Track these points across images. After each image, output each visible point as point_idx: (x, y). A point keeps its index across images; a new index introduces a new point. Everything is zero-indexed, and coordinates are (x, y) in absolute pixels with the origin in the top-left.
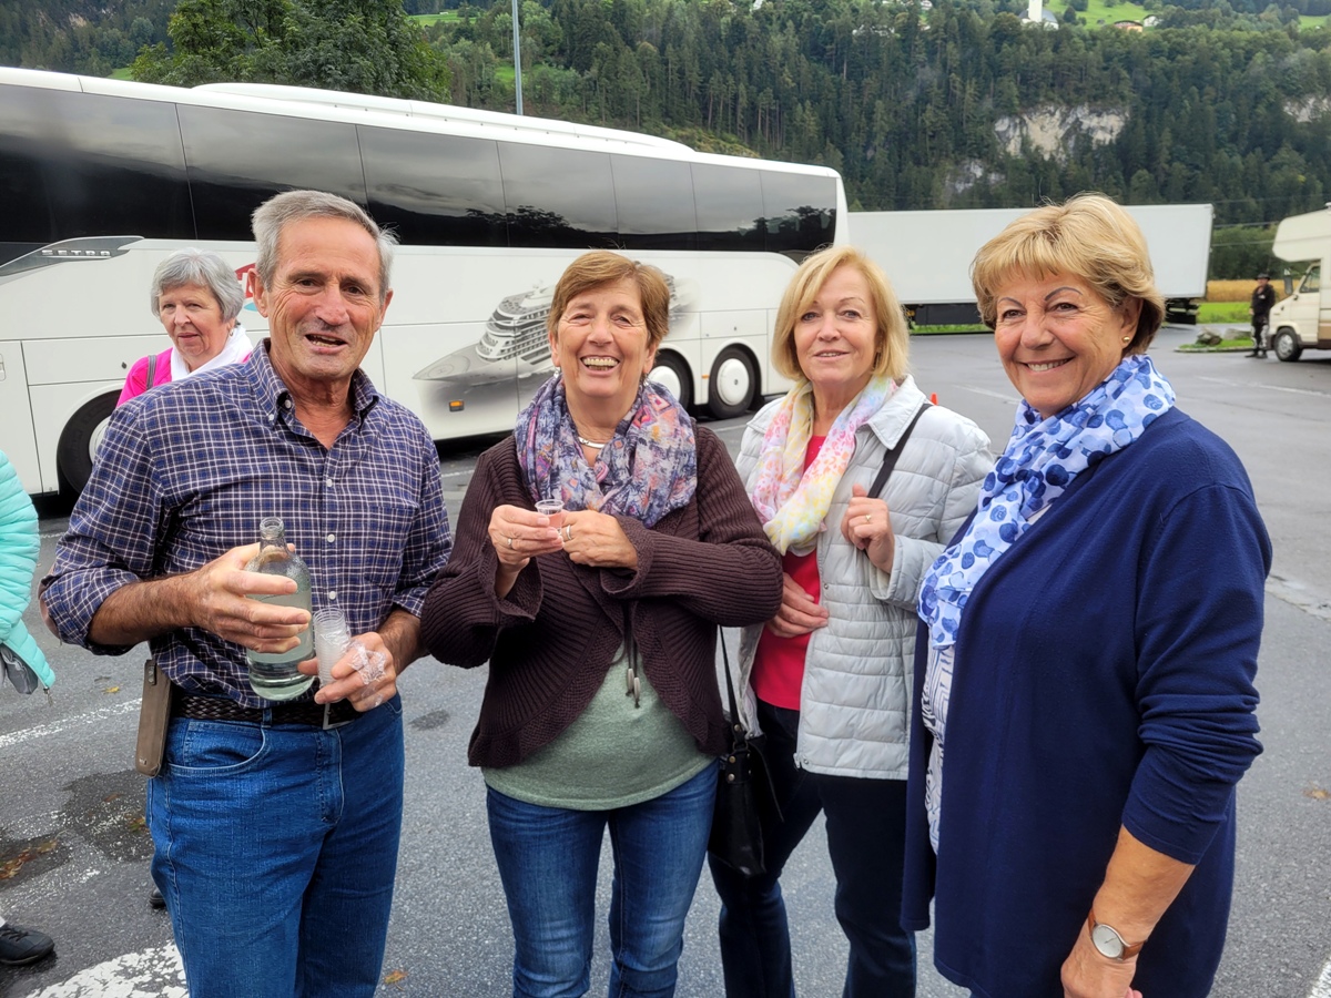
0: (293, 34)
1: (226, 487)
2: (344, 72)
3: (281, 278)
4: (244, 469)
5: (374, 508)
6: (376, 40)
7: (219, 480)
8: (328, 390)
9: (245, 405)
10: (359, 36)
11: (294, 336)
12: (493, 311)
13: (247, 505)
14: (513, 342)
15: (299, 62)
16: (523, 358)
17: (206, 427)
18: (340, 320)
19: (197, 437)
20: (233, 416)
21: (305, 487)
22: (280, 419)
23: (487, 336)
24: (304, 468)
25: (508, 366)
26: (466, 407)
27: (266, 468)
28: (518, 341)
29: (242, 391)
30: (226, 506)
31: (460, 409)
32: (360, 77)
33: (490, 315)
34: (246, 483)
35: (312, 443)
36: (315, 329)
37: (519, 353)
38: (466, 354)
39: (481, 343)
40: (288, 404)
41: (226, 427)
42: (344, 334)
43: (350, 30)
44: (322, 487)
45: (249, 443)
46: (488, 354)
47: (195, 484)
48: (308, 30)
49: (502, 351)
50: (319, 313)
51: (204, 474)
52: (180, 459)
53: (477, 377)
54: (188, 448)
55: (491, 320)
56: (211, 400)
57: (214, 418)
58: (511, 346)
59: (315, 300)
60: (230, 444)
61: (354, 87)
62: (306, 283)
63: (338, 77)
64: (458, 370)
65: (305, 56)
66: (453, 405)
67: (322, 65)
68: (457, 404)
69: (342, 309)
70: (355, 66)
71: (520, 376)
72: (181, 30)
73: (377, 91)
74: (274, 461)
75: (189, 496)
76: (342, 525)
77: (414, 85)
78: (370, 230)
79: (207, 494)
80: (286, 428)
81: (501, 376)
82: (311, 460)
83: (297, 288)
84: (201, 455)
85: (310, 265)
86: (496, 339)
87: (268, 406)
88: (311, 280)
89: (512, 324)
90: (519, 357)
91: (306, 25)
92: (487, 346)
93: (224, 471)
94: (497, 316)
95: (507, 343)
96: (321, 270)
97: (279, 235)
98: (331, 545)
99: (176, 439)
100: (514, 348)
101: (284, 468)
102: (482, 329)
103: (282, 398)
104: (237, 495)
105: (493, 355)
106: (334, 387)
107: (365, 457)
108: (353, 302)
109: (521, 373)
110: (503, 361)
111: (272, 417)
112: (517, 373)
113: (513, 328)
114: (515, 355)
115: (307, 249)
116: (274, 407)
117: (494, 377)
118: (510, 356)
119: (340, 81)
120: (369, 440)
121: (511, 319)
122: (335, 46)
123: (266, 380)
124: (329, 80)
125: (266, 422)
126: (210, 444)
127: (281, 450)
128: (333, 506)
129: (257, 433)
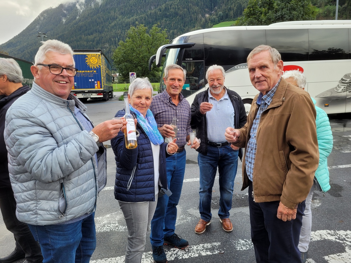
0: (276, 8)
1: (163, 112)
2: (289, 16)
3: (169, 79)
4: (165, 109)
5: (184, 116)
6: (299, 6)
7: (162, 111)
8: (175, 96)
9: (164, 100)
10: (294, 6)
11: (170, 88)
12: (341, 78)
13: (166, 115)
14: (346, 87)
15: (277, 15)
16: (349, 92)
17: (159, 103)
18: (177, 86)
19: (158, 105)
20: (163, 101)
21: (174, 112)
22: (169, 101)
23: (338, 85)
24: (173, 109)
25: (344, 94)
26: (329, 105)
27: (168, 109)
28: (348, 87)
29: (163, 97)
30: (163, 115)
31: (328, 106)
32: (293, 17)
33: (340, 79)
34: (165, 111)
35: (174, 105)
36: (174, 87)
37: (348, 90)
38: (332, 90)
39: (336, 87)
40: (171, 99)
41: (162, 103)
42: (178, 88)
43: (292, 5)
44: (176, 112)
45: (165, 105)
46: (338, 90)
47: (158, 112)
48: (280, 7)
49: (343, 90)
50: (174, 85)
51: (159, 110)
52: (156, 108)
53: (334, 97)
54: (157, 106)
55: (340, 81)
56: (159, 99)
57: (160, 102)
58: (345, 88)
59: (173, 83)
60: (163, 106)
61: (291, 20)
62: (172, 80)
63: (287, 18)
64: (329, 95)
65: (279, 14)
66: (326, 105)
67: (283, 15)
68: (327, 105)
69: (178, 84)
70: (292, 14)
71: (347, 97)
72: (247, 13)
73: (297, 20)
74: (169, 108)
75: (157, 114)
76: (179, 119)
77: (307, 17)
78: (182, 70)
79: (160, 113)
80: (170, 103)
81: (341, 97)
82: (174, 108)
83: (171, 81)
84: (159, 108)
85: (173, 77)
86: (341, 86)
87: (167, 99)
88: (173, 79)
89: (347, 82)
90: (348, 92)
91: (279, 5)
92: (338, 88)
93: (162, 110)
94: (342, 79)
95: (344, 87)
96: (174, 78)
97: (168, 72)
98: (178, 121)
99: (155, 105)
100: (346, 89)
101: (171, 109)
102: (337, 83)
103: (170, 98)
104: (164, 113)
105: (339, 91)
106: (176, 96)
107: (182, 108)
108: (179, 82)
109: (348, 96)
110: (342, 93)
111: (168, 101)
112: (347, 96)
113: (347, 83)
114: (346, 91)
115: (173, 75)
116: (169, 99)
117: (339, 97)
118: (345, 91)
119: (288, 19)
120: (182, 105)
121: (347, 80)
122: (287, 10)
123: (167, 95)
124: (285, 19)
125: (167, 102)
126: (160, 106)
127: (170, 106)
128: (178, 115)
129: (166, 104)
